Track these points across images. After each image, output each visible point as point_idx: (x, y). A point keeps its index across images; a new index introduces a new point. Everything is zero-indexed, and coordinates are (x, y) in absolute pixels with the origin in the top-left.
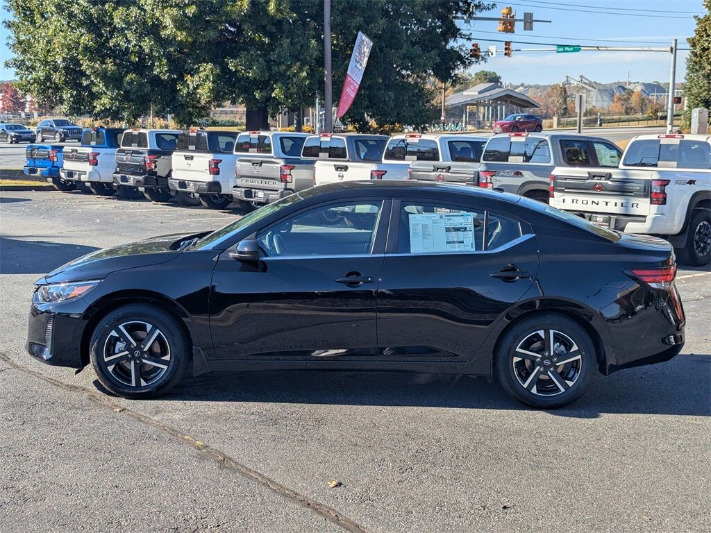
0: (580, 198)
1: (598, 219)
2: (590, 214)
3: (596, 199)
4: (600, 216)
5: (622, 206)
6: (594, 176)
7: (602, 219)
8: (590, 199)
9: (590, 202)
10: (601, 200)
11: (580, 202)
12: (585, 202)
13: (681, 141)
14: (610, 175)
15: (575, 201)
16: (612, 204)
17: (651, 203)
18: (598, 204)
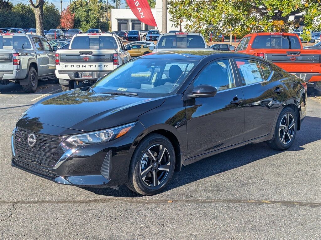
0: (75, 64)
1: (86, 74)
2: (81, 72)
3: (84, 64)
4: (87, 72)
5: (99, 67)
6: (83, 53)
7: (88, 74)
8: (81, 64)
9: (81, 66)
10: (88, 65)
11: (75, 66)
12: (78, 66)
13: (99, 36)
14: (92, 52)
15: (72, 66)
16: (93, 67)
17: (114, 65)
18: (86, 67)
